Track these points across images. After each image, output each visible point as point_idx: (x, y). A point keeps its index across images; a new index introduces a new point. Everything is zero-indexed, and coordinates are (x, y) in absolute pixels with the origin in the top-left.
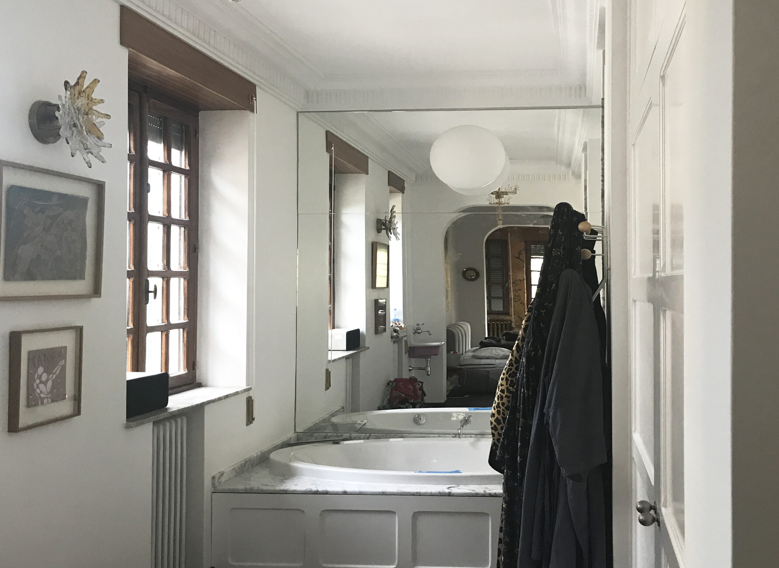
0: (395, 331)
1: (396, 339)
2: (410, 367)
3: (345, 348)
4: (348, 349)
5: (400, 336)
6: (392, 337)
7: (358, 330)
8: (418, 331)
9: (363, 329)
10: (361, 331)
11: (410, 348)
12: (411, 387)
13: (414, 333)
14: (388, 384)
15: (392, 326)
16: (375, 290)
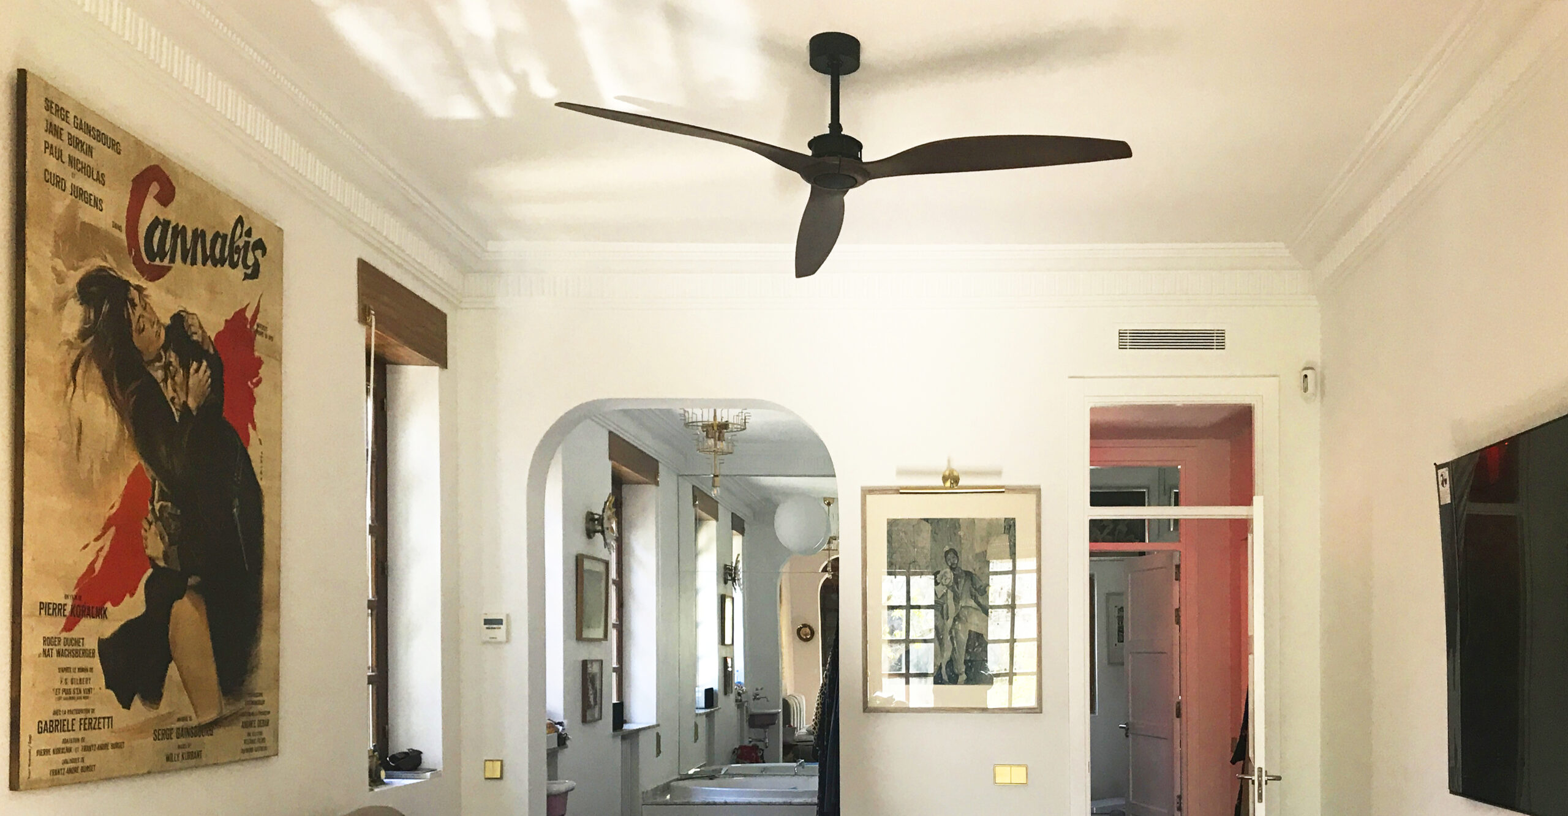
0: (739, 694)
1: (740, 703)
2: (750, 738)
3: (703, 706)
4: (706, 707)
5: (743, 700)
6: (737, 701)
7: (712, 689)
8: (758, 697)
9: (716, 687)
10: (714, 689)
11: (751, 715)
12: (753, 754)
13: (754, 699)
14: (734, 752)
15: (736, 689)
16: (724, 647)
